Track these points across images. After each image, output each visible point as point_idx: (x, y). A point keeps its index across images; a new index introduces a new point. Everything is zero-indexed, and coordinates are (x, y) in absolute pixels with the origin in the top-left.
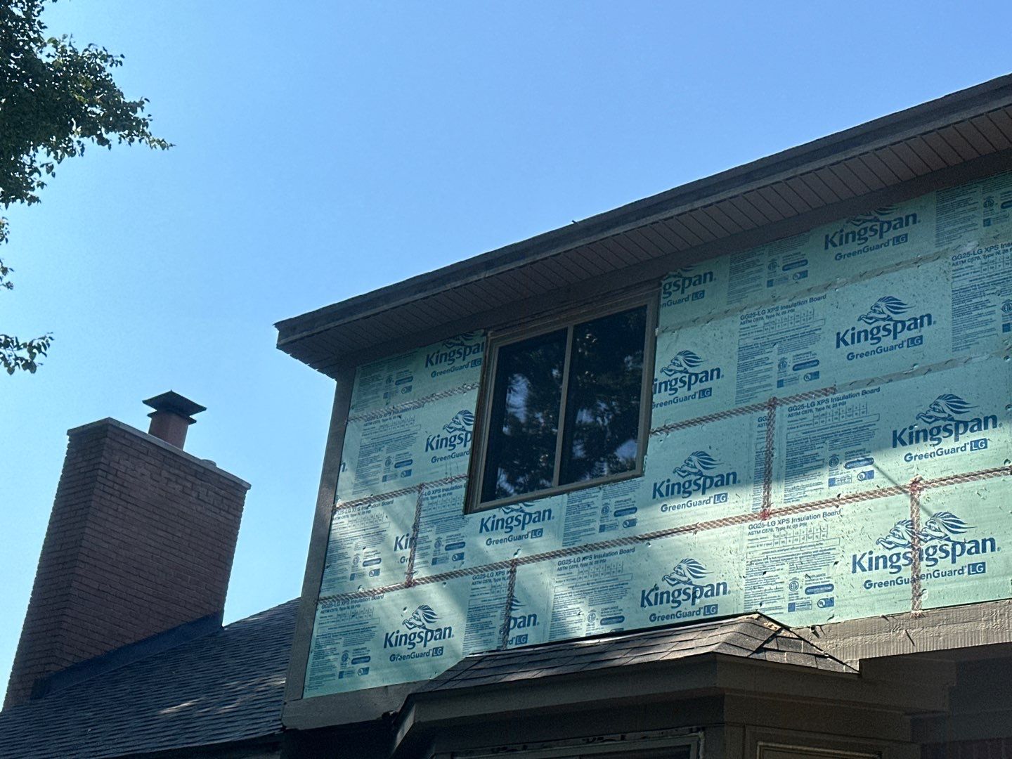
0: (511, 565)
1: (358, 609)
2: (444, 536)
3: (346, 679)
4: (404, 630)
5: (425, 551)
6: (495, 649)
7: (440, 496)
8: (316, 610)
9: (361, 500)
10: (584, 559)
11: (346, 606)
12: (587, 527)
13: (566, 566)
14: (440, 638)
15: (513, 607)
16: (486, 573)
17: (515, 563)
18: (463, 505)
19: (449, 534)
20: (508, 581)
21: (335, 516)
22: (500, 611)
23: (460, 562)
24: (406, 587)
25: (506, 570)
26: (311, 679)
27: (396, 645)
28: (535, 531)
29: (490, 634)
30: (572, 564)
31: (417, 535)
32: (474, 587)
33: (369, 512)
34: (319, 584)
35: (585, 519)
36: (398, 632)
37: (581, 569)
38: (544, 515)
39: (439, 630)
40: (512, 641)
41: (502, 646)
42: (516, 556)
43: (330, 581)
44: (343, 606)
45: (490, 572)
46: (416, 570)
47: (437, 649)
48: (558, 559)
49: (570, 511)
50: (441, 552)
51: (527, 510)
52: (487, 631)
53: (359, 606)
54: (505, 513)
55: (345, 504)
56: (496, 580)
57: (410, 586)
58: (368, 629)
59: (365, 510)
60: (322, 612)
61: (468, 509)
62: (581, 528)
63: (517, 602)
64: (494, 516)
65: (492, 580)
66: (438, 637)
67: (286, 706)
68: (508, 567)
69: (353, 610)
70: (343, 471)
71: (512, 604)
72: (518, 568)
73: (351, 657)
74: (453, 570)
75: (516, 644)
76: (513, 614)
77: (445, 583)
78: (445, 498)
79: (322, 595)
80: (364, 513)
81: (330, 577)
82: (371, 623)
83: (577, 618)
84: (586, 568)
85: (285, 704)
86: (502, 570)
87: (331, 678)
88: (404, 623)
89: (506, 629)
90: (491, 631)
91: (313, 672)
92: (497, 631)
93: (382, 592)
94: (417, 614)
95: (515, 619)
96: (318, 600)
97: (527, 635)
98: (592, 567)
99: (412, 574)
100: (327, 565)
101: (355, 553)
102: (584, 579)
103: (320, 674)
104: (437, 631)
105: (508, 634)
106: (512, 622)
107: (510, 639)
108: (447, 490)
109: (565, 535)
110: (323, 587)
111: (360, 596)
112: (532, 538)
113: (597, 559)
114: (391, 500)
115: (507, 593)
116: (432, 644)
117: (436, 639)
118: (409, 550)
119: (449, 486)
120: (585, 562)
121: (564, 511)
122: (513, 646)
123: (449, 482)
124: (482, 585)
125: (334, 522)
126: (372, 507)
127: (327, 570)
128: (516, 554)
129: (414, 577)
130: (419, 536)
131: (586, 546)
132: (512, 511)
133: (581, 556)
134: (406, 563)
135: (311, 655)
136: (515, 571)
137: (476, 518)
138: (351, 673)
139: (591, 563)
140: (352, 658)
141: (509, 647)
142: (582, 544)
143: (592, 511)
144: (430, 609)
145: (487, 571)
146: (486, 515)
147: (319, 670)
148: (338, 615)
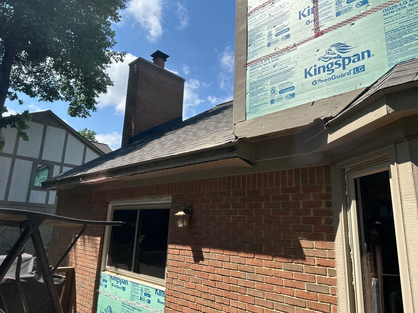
1: (277, 62)
3: (276, 104)
5: (327, 11)
8: (246, 70)
9: (267, 3)
14: (359, 60)
21: (249, 18)
23: (366, 5)
24: (315, 37)
26: (250, 108)
31: (317, 4)
33: (274, 6)
36: (315, 66)
39: (357, 55)
43: (253, 52)
44: (265, 63)
46: (321, 25)
47: (357, 68)
50: (343, 6)
53: (278, 59)
55: (255, 9)
56: (411, 5)
57: (318, 36)
59: (271, 6)
60: (251, 70)
66: (356, 60)
69: (274, 63)
74: (359, 13)
77: (353, 24)
79: (248, 61)
80: (269, 8)
81: (251, 50)
82: (289, 67)
85: (235, 124)
87: (266, 105)
91: (250, 104)
93: (295, 46)
96: (247, 64)
99: (319, 28)
100: (248, 45)
101: (268, 31)
103: (256, 104)
104: (354, 56)
110: (248, 56)
111: (277, 54)
116: (352, 66)
124: (396, 13)
125: (248, 21)
126: (276, 3)
127: (249, 48)
129: (322, 29)
130: (320, 3)
134: (312, 24)
135: (248, 95)
138: (280, 99)
140: (279, 90)
147: (255, 102)
148: (263, 69)
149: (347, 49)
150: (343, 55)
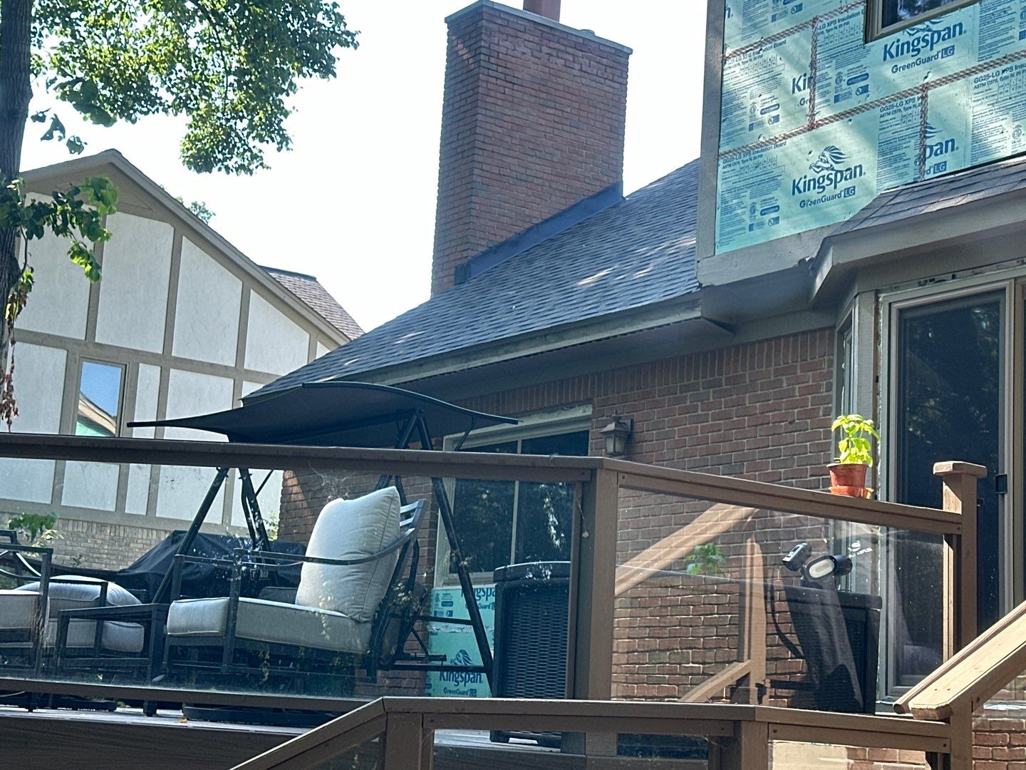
0: (921, 90)
1: (760, 159)
2: (844, 70)
3: (757, 231)
4: (811, 174)
5: (825, 89)
6: (912, 181)
7: (836, 28)
8: (718, 165)
9: (751, 45)
10: (1003, 72)
11: (748, 157)
12: (1005, 36)
13: (983, 82)
14: (851, 178)
15: (927, 135)
16: (895, 103)
17: (926, 88)
18: (862, 34)
19: (851, 67)
20: (920, 108)
21: (726, 66)
22: (913, 141)
23: (865, 94)
24: (809, 130)
25: (916, 96)
26: (721, 235)
27: (804, 191)
28: (946, 49)
29: (905, 166)
30: (991, 79)
31: (815, 74)
32: (882, 119)
33: (762, 56)
34: (717, 139)
35: (1002, 27)
36: (805, 177)
37: (1001, 83)
38: (954, 31)
39: (849, 169)
40: (930, 170)
41: (919, 177)
42: (926, 81)
43: (728, 134)
44: (745, 159)
45: (899, 101)
46: (817, 111)
47: (848, 189)
48: (974, 77)
49: (984, 21)
50: (843, 88)
51: (934, 28)
52: (902, 164)
53: (761, 156)
54: (910, 34)
55: (735, 53)
56: (906, 109)
57: (813, 128)
58: (773, 179)
59: (757, 56)
60: (724, 167)
61: (868, 36)
62: (997, 39)
63: (932, 128)
64: (898, 41)
65: (902, 109)
66: (848, 177)
67: (700, 264)
68: (918, 93)
69: (756, 161)
70: (729, 17)
71: (926, 132)
72: (929, 92)
73: (759, 208)
74: (858, 105)
75: (934, 173)
76: (928, 142)
77: (850, 120)
78: (842, 29)
79: (721, 151)
80: (755, 59)
81: (726, 131)
82: (776, 172)
83: (1001, 136)
84: (1006, 82)
85: (698, 262)
86: (912, 97)
87: (742, 232)
88: (810, 168)
89: (922, 159)
90: (906, 162)
91: (722, 228)
92: (912, 162)
93: (784, 138)
94: (823, 156)
95: (931, 147)
96: (719, 156)
97: (945, 162)
98: (1013, 79)
99: (814, 115)
100: (723, 119)
101: (751, 102)
102: (1006, 94)
103: (730, 229)
104: (846, 170)
105: (924, 164)
106: (928, 150)
107: (927, 168)
108: (843, 20)
109: (980, 48)
110: (721, 142)
111: (761, 146)
112: (942, 57)
113: (1019, 70)
114: (783, 40)
115: (920, 120)
116: (843, 185)
117: (846, 179)
118: (808, 90)
119: (845, 15)
120: (1005, 74)
121: (978, 23)
122: (932, 175)
123: (845, 11)
124: (891, 116)
125: (725, 73)
126: (764, 51)
127: (724, 124)
128: (926, 77)
129: (817, 118)
130: (818, 74)
131: (1004, 58)
132: (918, 31)
133: (1000, 69)
134: (807, 105)
135: (718, 212)
136: (926, 96)
137: (877, 46)
138: (761, 224)
139: (1012, 75)
140: (761, 209)
141: (927, 177)
142: (1001, 56)
143: (1010, 17)
144: (837, 149)
145: (895, 100)
146: (888, 40)
147: (729, 225)
148: (741, 168)
149: (840, 158)
150: (837, 167)
